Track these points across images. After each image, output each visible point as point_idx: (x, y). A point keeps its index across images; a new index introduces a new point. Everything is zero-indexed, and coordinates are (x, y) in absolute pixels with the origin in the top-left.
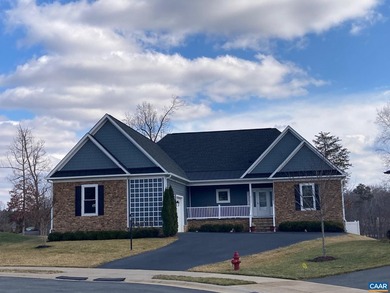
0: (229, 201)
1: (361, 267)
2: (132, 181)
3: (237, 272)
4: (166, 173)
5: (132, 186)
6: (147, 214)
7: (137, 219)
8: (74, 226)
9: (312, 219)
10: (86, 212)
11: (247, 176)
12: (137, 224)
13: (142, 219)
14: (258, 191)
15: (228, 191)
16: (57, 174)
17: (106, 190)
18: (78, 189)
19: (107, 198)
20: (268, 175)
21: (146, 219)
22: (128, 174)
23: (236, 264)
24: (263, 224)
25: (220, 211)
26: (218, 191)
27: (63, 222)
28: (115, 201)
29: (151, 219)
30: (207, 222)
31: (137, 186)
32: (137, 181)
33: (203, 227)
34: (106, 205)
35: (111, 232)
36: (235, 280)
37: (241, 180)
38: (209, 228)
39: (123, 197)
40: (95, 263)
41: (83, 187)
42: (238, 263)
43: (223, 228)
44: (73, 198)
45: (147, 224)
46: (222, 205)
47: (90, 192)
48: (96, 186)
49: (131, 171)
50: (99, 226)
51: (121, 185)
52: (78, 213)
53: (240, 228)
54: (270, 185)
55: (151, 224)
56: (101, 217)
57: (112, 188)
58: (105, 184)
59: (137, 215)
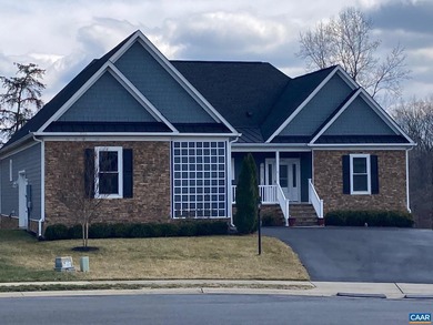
2: (177, 145)
4: (235, 133)
5: (177, 152)
7: (185, 206)
9: (366, 207)
10: (102, 192)
12: (185, 213)
13: (192, 206)
16: (53, 127)
17: (137, 157)
18: (90, 154)
19: (137, 170)
22: (176, 133)
27: (62, 208)
28: (153, 175)
31: (184, 152)
32: (185, 144)
34: (135, 182)
37: (266, 146)
39: (164, 169)
44: (81, 167)
45: (200, 213)
48: (119, 150)
50: (124, 215)
51: (161, 150)
55: (207, 213)
56: (128, 200)
57: (146, 155)
58: (134, 148)
59: (185, 198)
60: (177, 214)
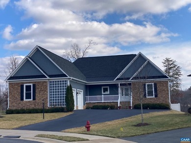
0: (108, 93)
1: (160, 130)
2: (51, 82)
3: (87, 132)
4: (69, 77)
5: (51, 85)
6: (58, 100)
7: (53, 102)
8: (20, 107)
9: (153, 102)
10: (26, 99)
11: (118, 79)
12: (53, 105)
13: (56, 102)
14: (124, 87)
15: (108, 87)
16: (11, 78)
17: (37, 87)
18: (22, 86)
19: (37, 91)
20: (129, 79)
21: (58, 102)
22: (48, 78)
23: (88, 128)
24: (126, 105)
25: (103, 98)
26: (103, 87)
27: (14, 104)
28: (42, 92)
29: (61, 102)
30: (96, 104)
31: (53, 84)
32: (53, 82)
33: (93, 106)
34: (36, 95)
35: (38, 109)
36: (78, 138)
37: (114, 82)
38: (96, 107)
39: (46, 90)
40: (15, 127)
41: (25, 85)
42: (89, 127)
43: (104, 107)
44: (19, 91)
45: (58, 105)
46: (104, 95)
47: (28, 88)
48: (32, 84)
49: (50, 76)
50: (33, 106)
51: (45, 84)
52: (22, 99)
53: (113, 107)
54: (130, 84)
55: (61, 105)
56: (34, 101)
57: (40, 86)
58: (36, 84)
59: (53, 100)
60: (51, 105)
